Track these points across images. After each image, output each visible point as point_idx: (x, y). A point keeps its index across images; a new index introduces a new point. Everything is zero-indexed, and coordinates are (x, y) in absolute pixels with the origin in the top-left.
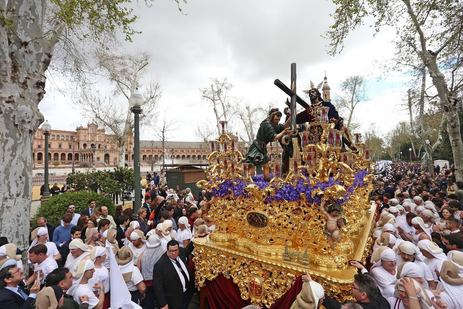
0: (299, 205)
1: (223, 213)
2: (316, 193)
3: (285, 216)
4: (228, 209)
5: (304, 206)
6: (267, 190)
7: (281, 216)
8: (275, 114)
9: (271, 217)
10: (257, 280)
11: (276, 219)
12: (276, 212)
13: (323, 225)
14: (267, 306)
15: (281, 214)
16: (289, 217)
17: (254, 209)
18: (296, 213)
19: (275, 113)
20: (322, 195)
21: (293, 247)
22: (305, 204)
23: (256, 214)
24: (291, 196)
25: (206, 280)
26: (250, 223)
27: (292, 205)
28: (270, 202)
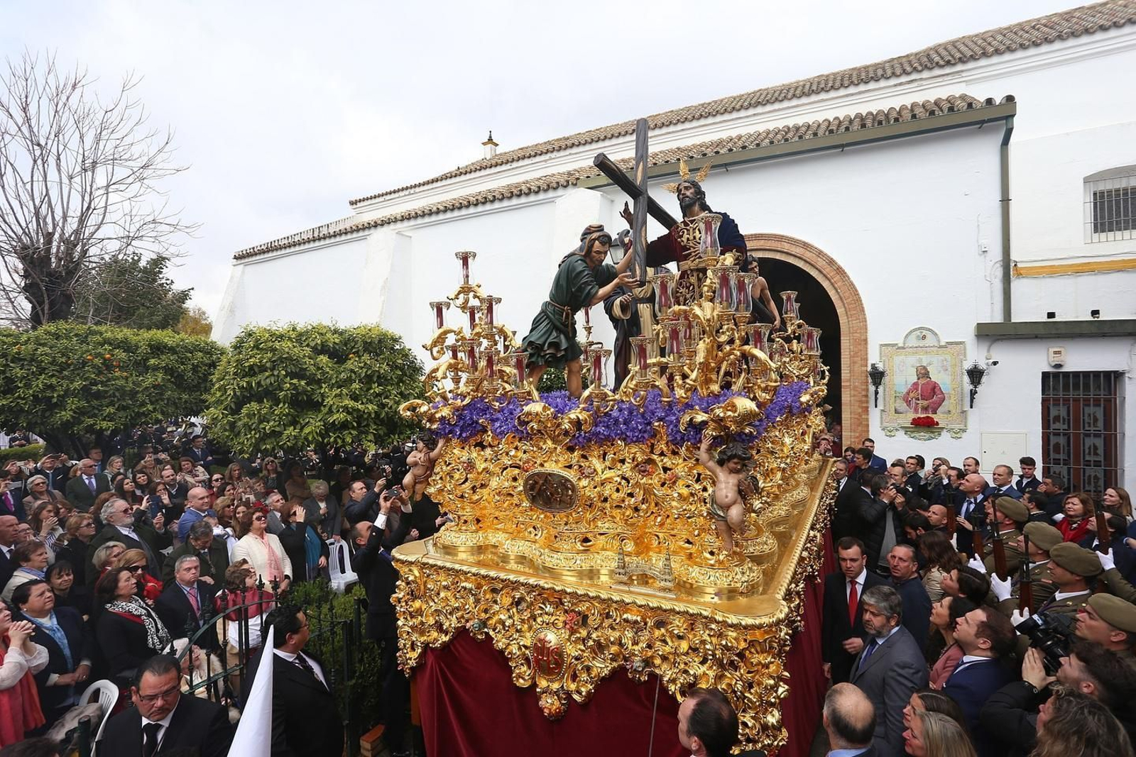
0: (652, 452)
1: (466, 480)
2: (691, 419)
3: (618, 479)
4: (480, 470)
5: (662, 454)
6: (573, 416)
7: (609, 480)
8: (595, 240)
9: (584, 482)
10: (552, 638)
11: (595, 487)
12: (595, 470)
13: (706, 494)
14: (576, 697)
15: (608, 474)
16: (627, 480)
17: (542, 465)
18: (644, 471)
19: (595, 235)
20: (704, 423)
21: (638, 554)
22: (665, 449)
23: (547, 477)
24: (633, 430)
25: (426, 646)
26: (533, 500)
27: (635, 453)
28: (583, 448)
